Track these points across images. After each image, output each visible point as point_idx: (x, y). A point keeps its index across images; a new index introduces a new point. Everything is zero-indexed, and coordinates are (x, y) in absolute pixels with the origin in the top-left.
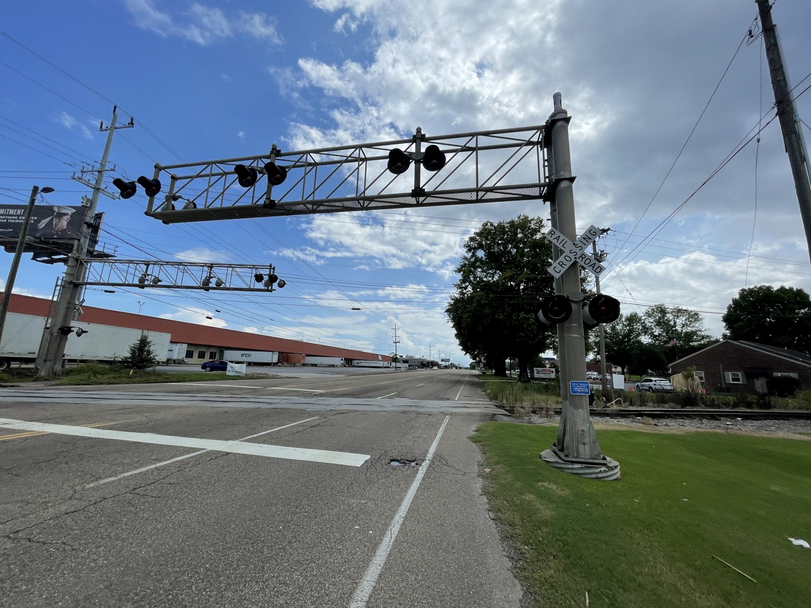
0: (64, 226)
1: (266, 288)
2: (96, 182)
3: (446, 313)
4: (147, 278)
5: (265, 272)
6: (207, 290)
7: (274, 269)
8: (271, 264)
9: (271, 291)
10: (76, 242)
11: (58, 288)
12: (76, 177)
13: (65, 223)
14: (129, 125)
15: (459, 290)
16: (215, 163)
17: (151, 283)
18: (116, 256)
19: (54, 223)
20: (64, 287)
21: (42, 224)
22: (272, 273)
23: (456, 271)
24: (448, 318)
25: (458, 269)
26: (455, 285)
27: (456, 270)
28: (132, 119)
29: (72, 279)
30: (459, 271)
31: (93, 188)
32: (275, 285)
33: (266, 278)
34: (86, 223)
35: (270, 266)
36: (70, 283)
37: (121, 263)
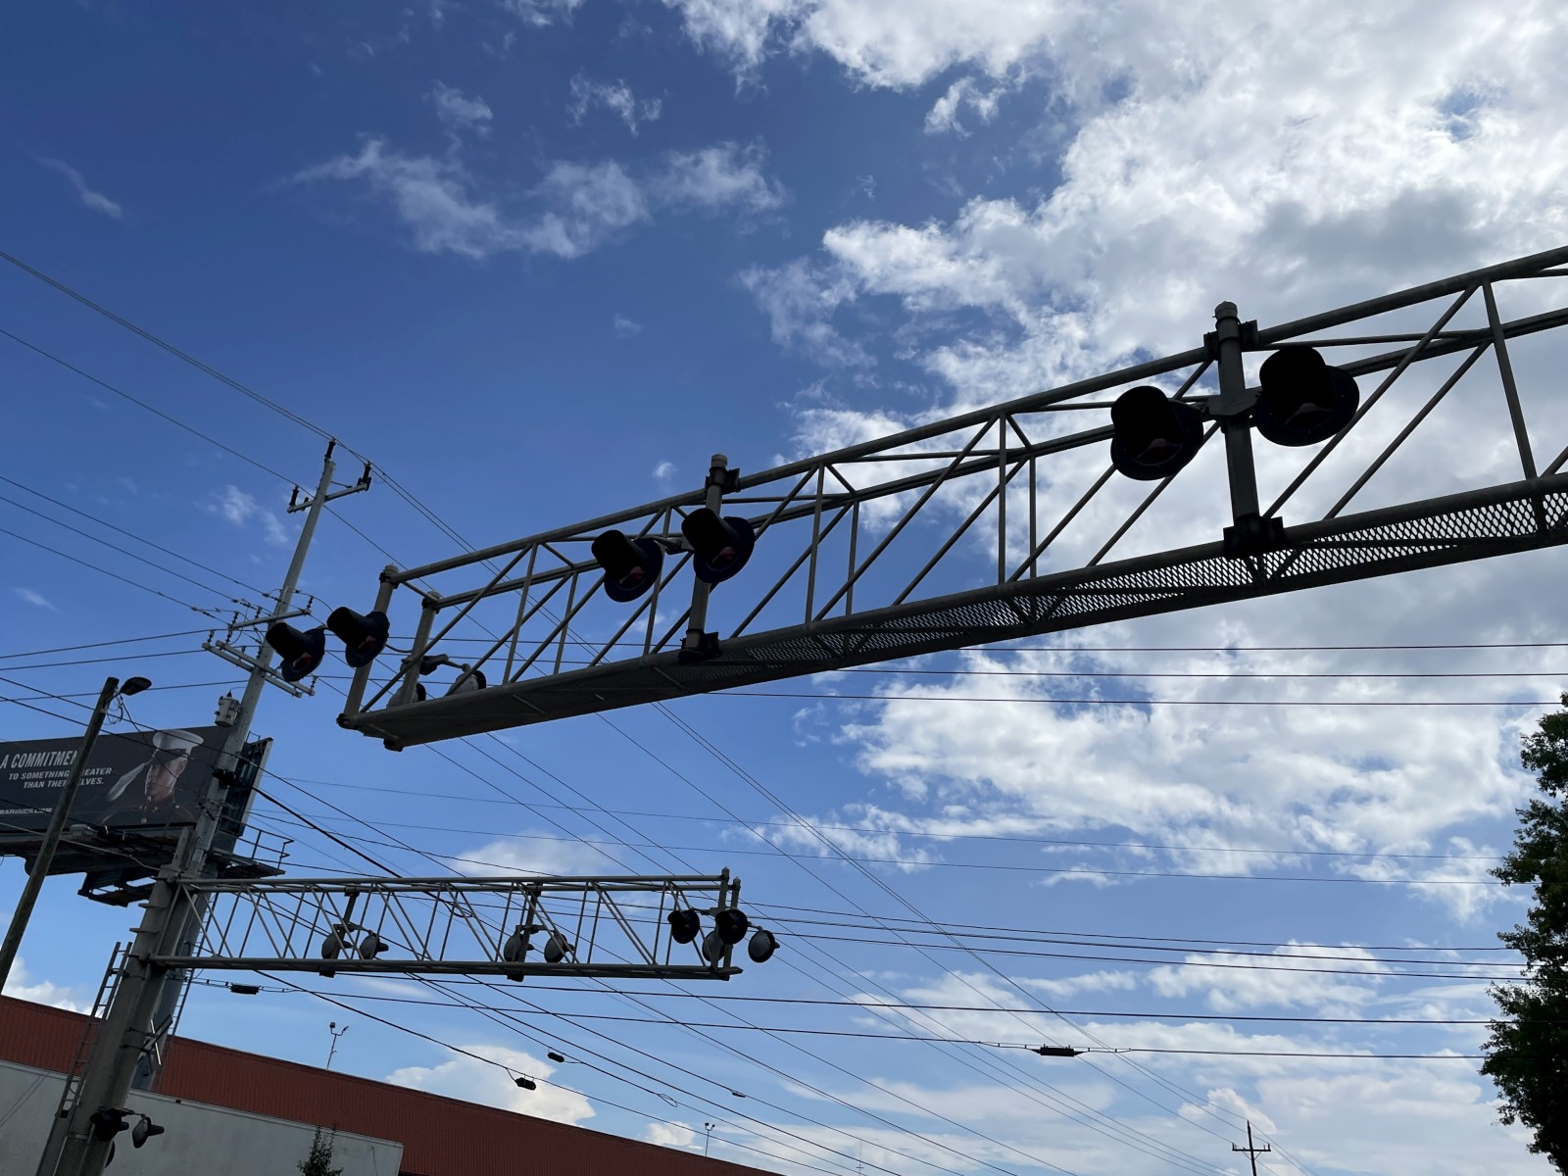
0: (168, 788)
1: (708, 964)
2: (260, 653)
3: (1490, 1077)
4: (346, 938)
5: (703, 901)
6: (517, 975)
7: (736, 888)
8: (726, 871)
9: (723, 975)
10: (184, 832)
11: (112, 979)
12: (212, 644)
13: (172, 781)
14: (359, 483)
15: (1539, 964)
16: (544, 540)
17: (356, 957)
18: (283, 872)
19: (148, 781)
20: (126, 975)
21: (120, 787)
22: (728, 904)
23: (1503, 875)
24: (1506, 1102)
25: (1514, 863)
26: (1517, 941)
27: (1503, 866)
28: (368, 469)
29: (150, 951)
30: (1517, 871)
31: (251, 670)
32: (740, 952)
33: (708, 924)
34: (219, 774)
35: (724, 877)
36: (143, 963)
37: (288, 892)
